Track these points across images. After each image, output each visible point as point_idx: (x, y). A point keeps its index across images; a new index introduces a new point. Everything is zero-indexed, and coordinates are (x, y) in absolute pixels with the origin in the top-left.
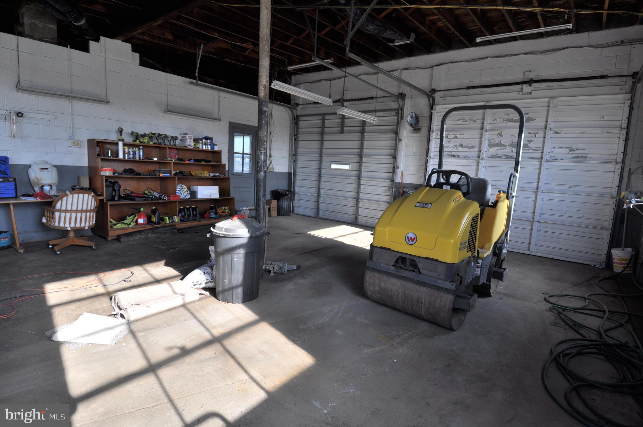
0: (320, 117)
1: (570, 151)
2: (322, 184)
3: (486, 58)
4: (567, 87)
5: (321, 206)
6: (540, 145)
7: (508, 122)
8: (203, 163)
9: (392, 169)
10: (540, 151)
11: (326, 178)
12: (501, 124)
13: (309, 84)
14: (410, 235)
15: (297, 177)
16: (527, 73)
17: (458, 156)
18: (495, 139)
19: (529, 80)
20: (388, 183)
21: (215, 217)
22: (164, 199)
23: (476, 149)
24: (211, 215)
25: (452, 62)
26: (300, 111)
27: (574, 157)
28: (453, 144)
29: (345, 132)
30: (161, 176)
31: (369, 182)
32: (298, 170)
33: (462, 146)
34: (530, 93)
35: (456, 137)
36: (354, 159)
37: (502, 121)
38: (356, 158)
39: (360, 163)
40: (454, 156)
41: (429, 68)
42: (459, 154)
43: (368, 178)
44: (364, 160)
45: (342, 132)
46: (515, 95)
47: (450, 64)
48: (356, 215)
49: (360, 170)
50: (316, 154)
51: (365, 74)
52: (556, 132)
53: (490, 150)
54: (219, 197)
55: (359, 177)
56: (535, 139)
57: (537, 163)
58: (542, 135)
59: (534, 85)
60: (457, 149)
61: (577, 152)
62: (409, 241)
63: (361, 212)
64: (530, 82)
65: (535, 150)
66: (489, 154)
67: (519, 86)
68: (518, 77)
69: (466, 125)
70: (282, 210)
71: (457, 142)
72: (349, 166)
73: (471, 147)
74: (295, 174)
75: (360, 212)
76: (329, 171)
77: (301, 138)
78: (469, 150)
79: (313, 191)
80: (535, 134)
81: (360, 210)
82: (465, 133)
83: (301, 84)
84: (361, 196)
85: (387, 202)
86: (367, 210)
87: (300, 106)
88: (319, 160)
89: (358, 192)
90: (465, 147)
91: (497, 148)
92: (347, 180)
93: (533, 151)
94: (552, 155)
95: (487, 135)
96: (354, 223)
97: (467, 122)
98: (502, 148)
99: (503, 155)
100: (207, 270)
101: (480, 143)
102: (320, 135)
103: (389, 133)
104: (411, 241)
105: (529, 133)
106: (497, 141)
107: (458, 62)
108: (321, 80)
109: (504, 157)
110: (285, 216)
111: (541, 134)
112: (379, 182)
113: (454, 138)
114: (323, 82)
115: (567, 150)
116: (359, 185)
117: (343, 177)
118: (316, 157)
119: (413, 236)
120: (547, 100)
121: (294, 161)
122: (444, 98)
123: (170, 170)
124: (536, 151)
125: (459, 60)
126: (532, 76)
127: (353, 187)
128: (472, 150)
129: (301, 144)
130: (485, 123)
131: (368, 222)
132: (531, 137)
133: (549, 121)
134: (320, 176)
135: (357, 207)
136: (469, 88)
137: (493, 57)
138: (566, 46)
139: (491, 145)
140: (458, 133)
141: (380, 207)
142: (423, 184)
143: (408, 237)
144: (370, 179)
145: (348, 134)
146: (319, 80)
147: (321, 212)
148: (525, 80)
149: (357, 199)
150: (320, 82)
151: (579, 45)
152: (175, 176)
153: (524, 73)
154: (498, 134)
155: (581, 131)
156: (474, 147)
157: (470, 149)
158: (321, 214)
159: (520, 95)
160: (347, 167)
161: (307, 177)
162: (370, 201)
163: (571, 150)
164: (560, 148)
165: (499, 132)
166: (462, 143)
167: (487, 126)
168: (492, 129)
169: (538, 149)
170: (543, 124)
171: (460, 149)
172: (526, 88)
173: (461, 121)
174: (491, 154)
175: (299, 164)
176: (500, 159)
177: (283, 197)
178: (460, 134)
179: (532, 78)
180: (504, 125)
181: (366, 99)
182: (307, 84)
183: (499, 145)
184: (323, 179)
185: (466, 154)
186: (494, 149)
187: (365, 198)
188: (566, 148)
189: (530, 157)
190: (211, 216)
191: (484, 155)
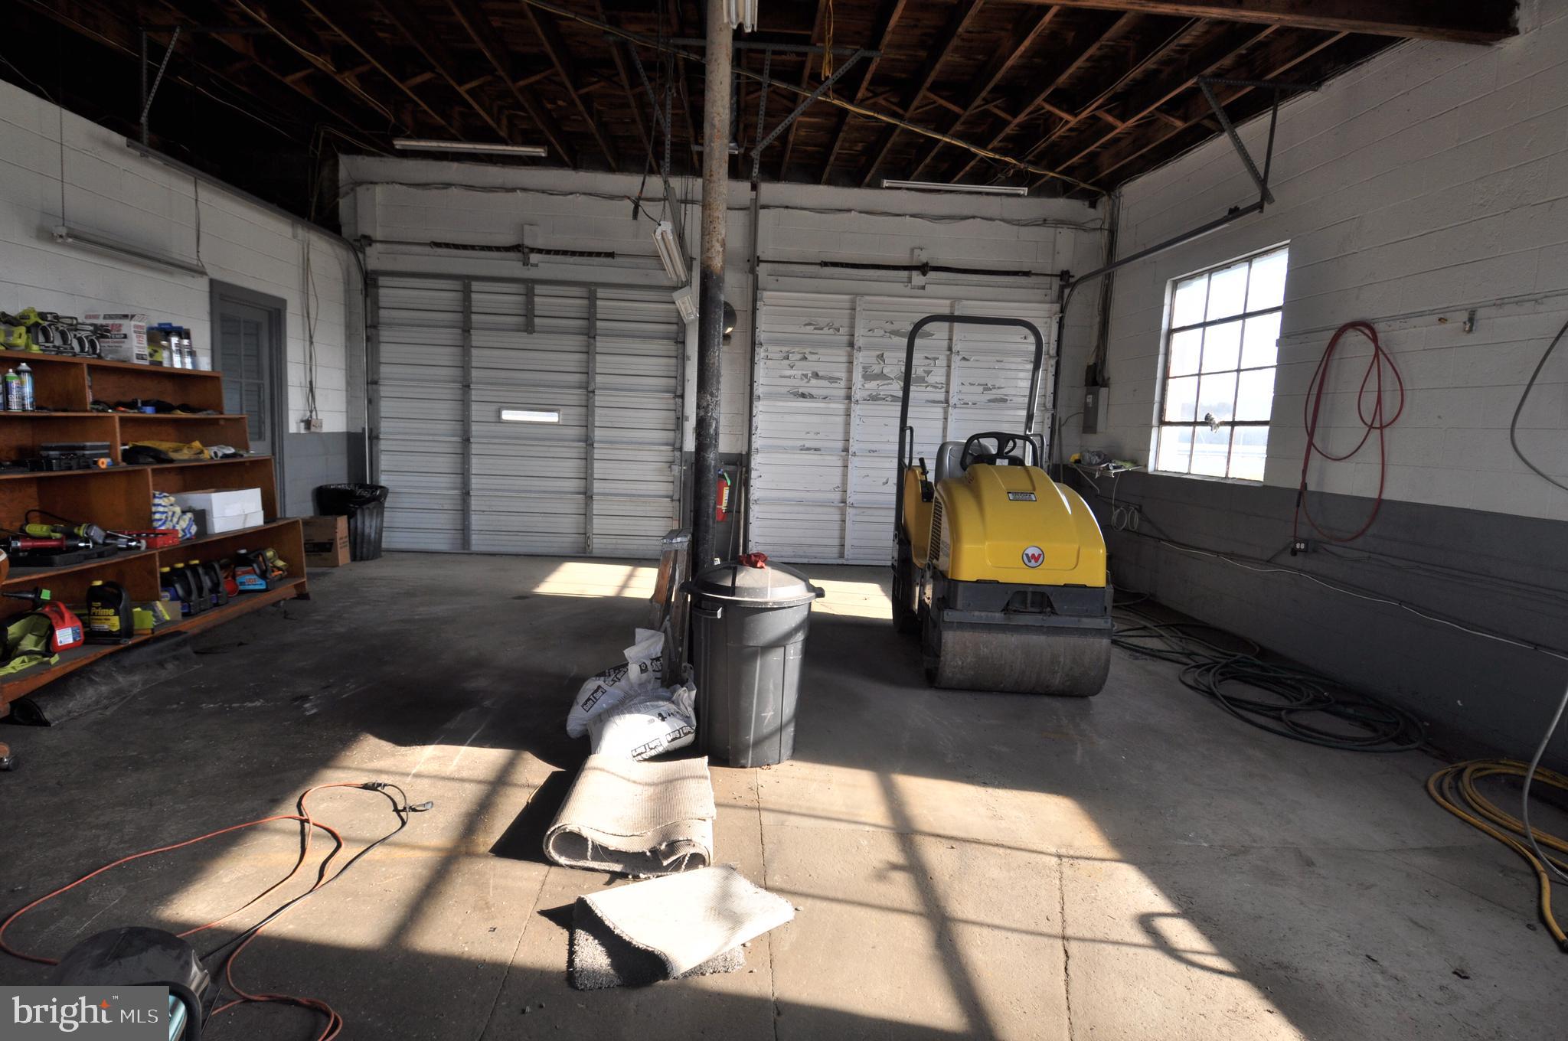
0: (456, 285)
1: (985, 389)
2: (476, 465)
3: (849, 211)
4: (974, 283)
5: (476, 521)
6: (943, 379)
7: (893, 336)
8: (180, 414)
9: (673, 421)
10: (944, 390)
11: (485, 446)
12: (881, 339)
13: (405, 187)
14: (1030, 552)
15: (383, 445)
16: (917, 252)
17: (811, 396)
18: (874, 367)
19: (919, 264)
20: (666, 453)
21: (263, 587)
22: (130, 548)
23: (843, 384)
24: (242, 584)
25: (787, 207)
26: (375, 258)
27: (990, 401)
28: (800, 372)
29: (536, 328)
30: (104, 466)
31: (617, 452)
32: (385, 426)
33: (816, 375)
34: (923, 288)
35: (805, 358)
36: (571, 397)
37: (882, 333)
38: (575, 396)
39: (588, 407)
40: (803, 395)
41: (741, 209)
42: (814, 392)
43: (611, 442)
44: (599, 400)
45: (529, 328)
46: (899, 288)
47: (782, 209)
48: (586, 535)
49: (587, 424)
50: (450, 382)
51: (585, 194)
52: (964, 359)
53: (866, 385)
54: (265, 522)
55: (588, 442)
56: (934, 369)
57: (938, 411)
58: (945, 363)
59: (932, 275)
60: (808, 382)
61: (994, 391)
62: (1030, 561)
63: (598, 525)
64: (924, 268)
65: (936, 387)
66: (866, 394)
67: (904, 274)
68: (901, 257)
69: (819, 337)
70: (362, 542)
71: (808, 367)
72: (556, 414)
73: (833, 380)
74: (374, 437)
75: (594, 526)
76: (498, 428)
77: (385, 334)
78: (829, 385)
79: (444, 485)
80: (935, 359)
81: (595, 521)
82: (821, 351)
83: (376, 183)
84: (598, 486)
85: (667, 497)
86: (616, 521)
87: (378, 247)
88: (459, 397)
89: (587, 477)
90: (822, 378)
91: (878, 382)
92: (552, 449)
93: (934, 390)
94: (961, 397)
95: (860, 358)
96: (584, 554)
97: (822, 329)
98: (886, 382)
99: (888, 396)
100: (665, 708)
101: (850, 371)
102: (459, 331)
103: (661, 342)
104: (1033, 561)
105: (927, 358)
106: (876, 369)
107: (796, 208)
108: (447, 185)
109: (889, 399)
110: (372, 559)
111: (942, 361)
112: (641, 453)
113: (801, 360)
114: (453, 191)
115: (981, 389)
116: (587, 459)
117: (541, 443)
118: (451, 390)
119: (1037, 552)
120: (948, 302)
121: (370, 401)
122: (775, 278)
123: (108, 443)
124: (938, 390)
125: (799, 205)
126: (923, 257)
127: (571, 467)
128: (834, 385)
129: (386, 352)
130: (856, 335)
131: (618, 546)
132: (928, 365)
133: (954, 338)
134: (466, 441)
135: (587, 515)
136: (825, 264)
137: (861, 212)
138: (970, 214)
139: (868, 377)
140: (807, 351)
141: (649, 508)
142: (744, 453)
143: (1027, 555)
144: (619, 446)
145: (545, 335)
146: (442, 184)
147: (474, 537)
148: (914, 264)
149: (588, 495)
150: (444, 188)
151: (988, 215)
152: (130, 463)
153: (912, 250)
154: (878, 356)
155: (998, 358)
156: (839, 379)
157: (831, 383)
158: (477, 543)
159: (908, 291)
160: (553, 418)
161: (418, 443)
162: (622, 498)
163: (987, 389)
164: (971, 384)
165: (879, 353)
166: (816, 370)
167: (859, 341)
168: (869, 347)
169: (940, 386)
170: (945, 343)
171: (814, 382)
172: (917, 278)
173: (812, 327)
174: (869, 392)
175: (386, 407)
176: (883, 402)
177: (365, 507)
178: (811, 353)
179: (927, 263)
180: (886, 340)
181: (599, 254)
182: (397, 186)
183: (881, 376)
184: (475, 448)
185: (824, 392)
186: (873, 384)
187: (607, 491)
188: (979, 385)
189: (930, 399)
190: (242, 588)
191: (858, 394)
